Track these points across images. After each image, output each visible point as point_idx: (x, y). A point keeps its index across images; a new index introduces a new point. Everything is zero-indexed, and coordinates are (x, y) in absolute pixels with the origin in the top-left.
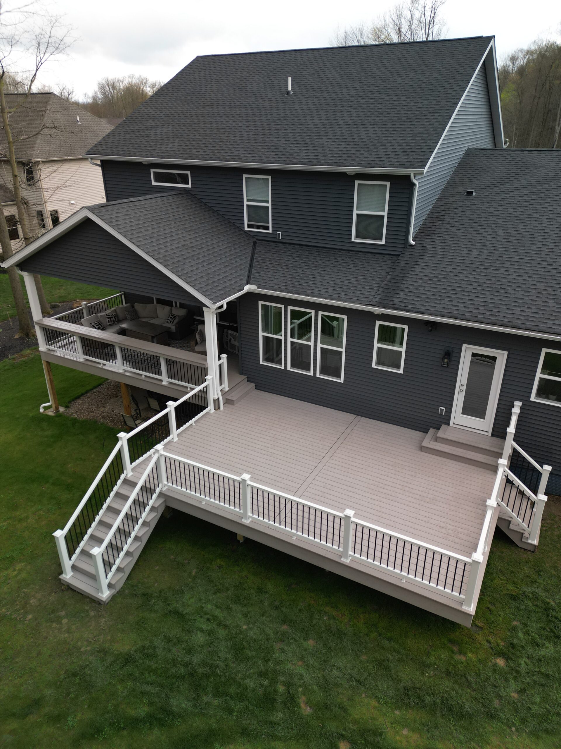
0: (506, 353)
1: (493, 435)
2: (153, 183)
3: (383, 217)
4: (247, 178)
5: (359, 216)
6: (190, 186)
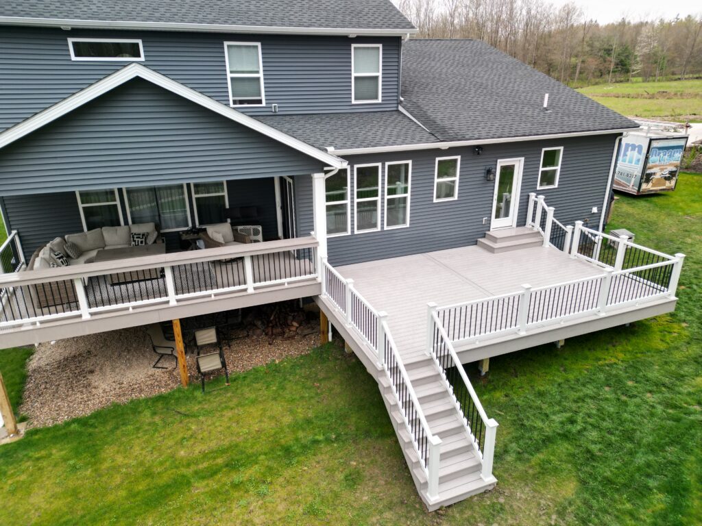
0: (523, 159)
1: (517, 226)
2: (74, 58)
3: (376, 78)
4: (229, 46)
5: (356, 78)
6: (142, 59)
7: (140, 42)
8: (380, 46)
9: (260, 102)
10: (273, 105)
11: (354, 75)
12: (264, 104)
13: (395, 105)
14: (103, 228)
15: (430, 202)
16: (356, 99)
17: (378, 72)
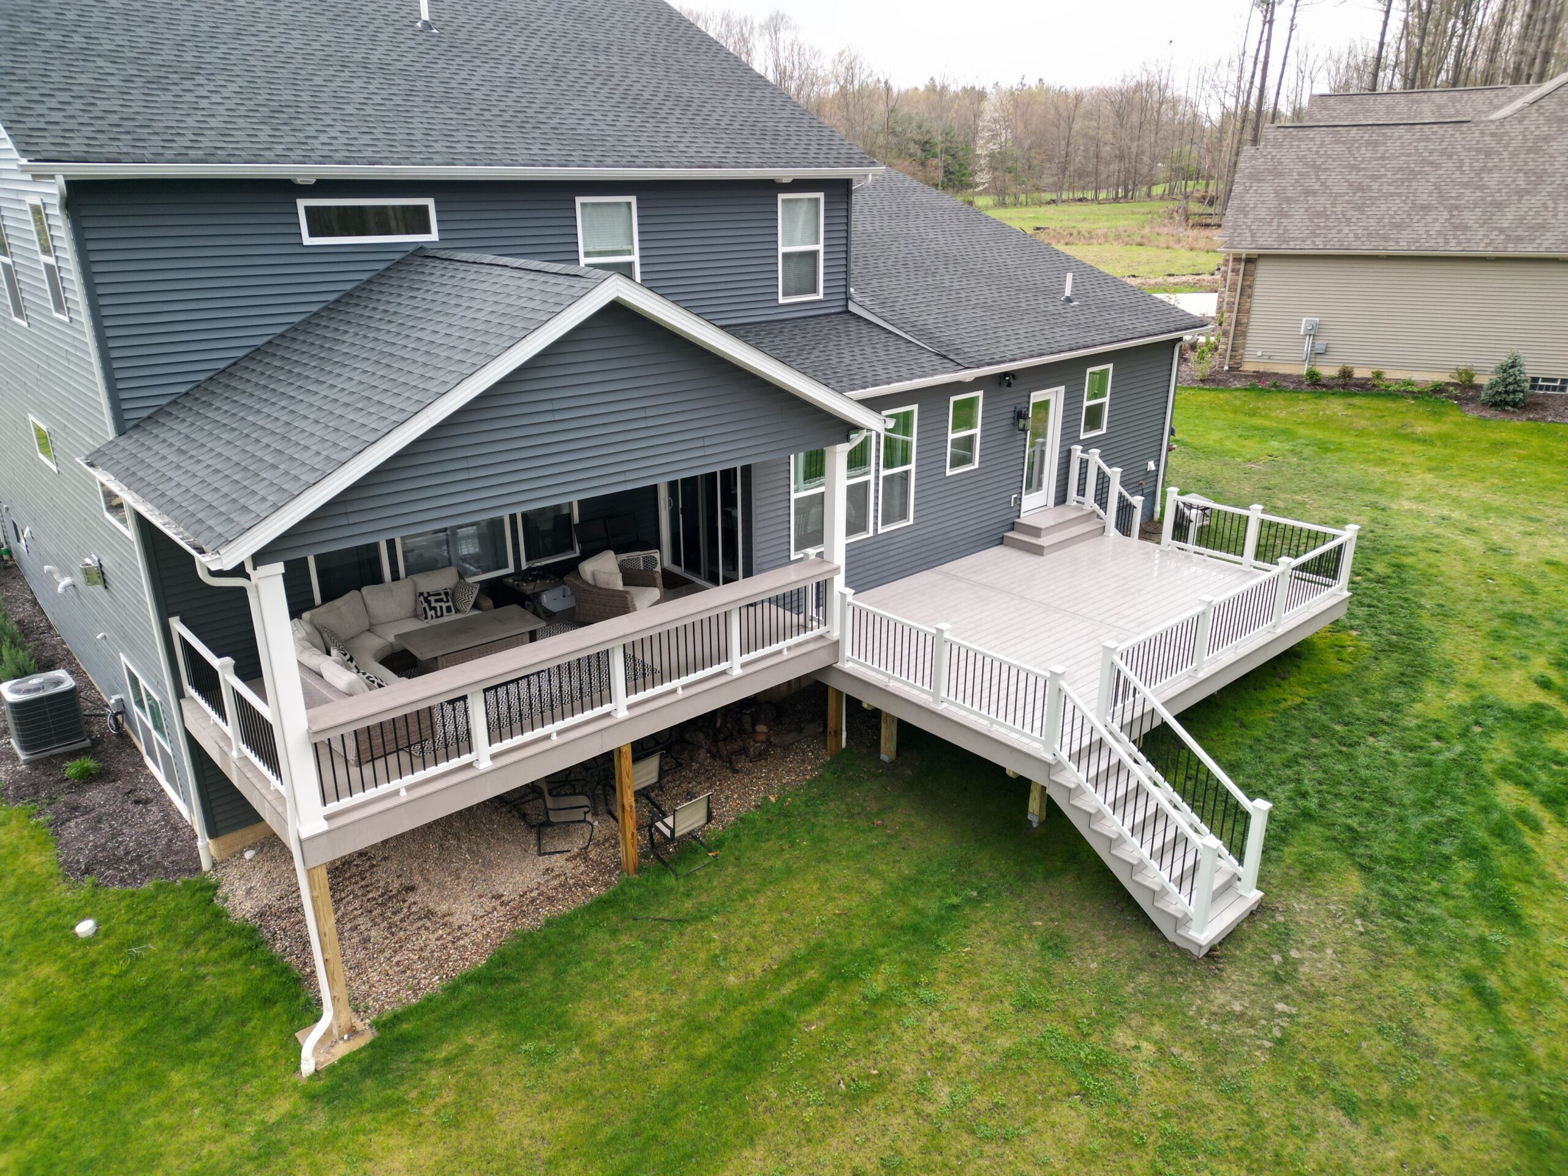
0: (1062, 389)
1: (1055, 505)
2: (307, 240)
3: (814, 254)
4: (583, 205)
5: (786, 256)
6: (434, 236)
7: (430, 203)
8: (821, 196)
11: (782, 249)
13: (842, 303)
14: (364, 590)
15: (941, 477)
16: (785, 294)
17: (817, 243)
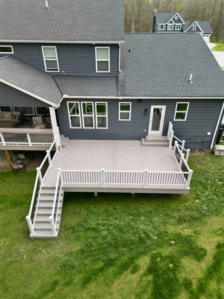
0: (165, 106)
1: (162, 135)
3: (108, 62)
4: (43, 48)
5: (98, 62)
6: (13, 53)
7: (11, 46)
8: (109, 48)
9: (57, 70)
10: (63, 71)
11: (97, 60)
12: (59, 71)
13: (117, 74)
15: (117, 120)
16: (98, 70)
17: (108, 59)
